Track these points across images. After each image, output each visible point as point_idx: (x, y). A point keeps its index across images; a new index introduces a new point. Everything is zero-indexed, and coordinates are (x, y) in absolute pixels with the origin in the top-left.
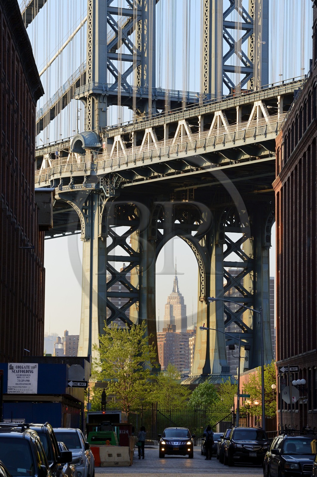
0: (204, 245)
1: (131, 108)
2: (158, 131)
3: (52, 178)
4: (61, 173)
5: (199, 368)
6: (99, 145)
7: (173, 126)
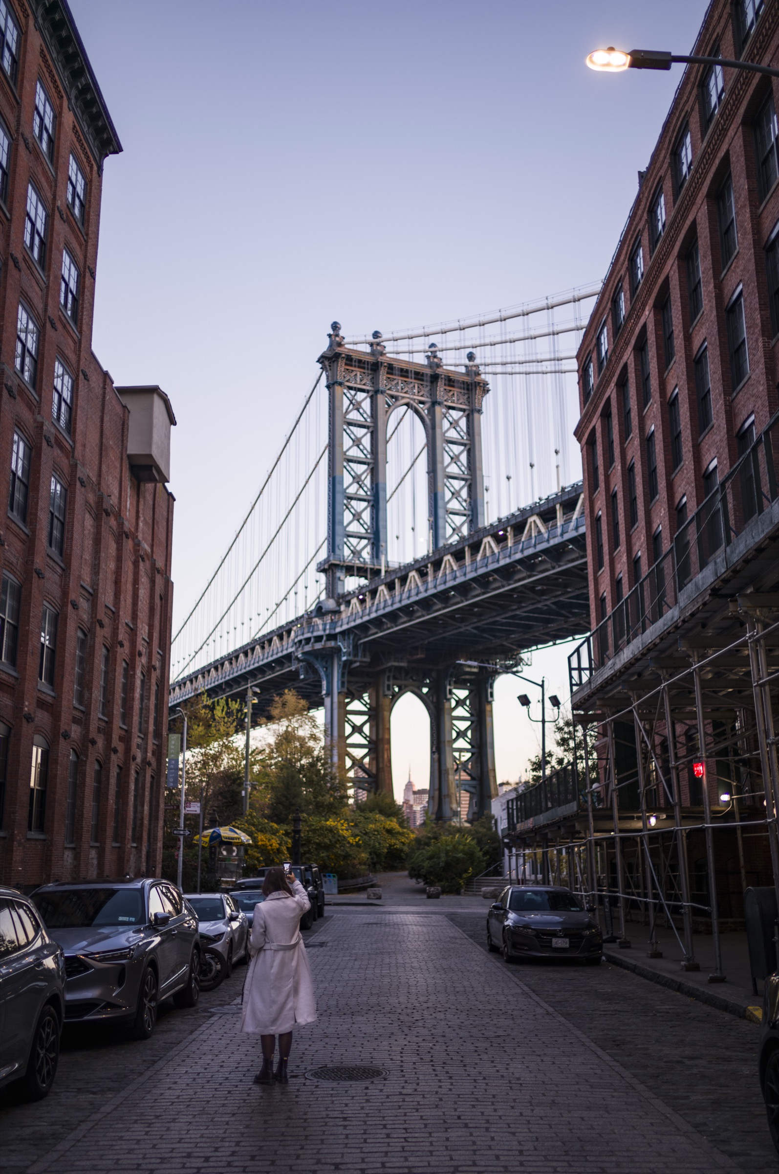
0: (435, 700)
1: (366, 578)
2: (391, 587)
3: (296, 640)
4: (303, 634)
5: (432, 814)
6: (337, 609)
7: (404, 579)
